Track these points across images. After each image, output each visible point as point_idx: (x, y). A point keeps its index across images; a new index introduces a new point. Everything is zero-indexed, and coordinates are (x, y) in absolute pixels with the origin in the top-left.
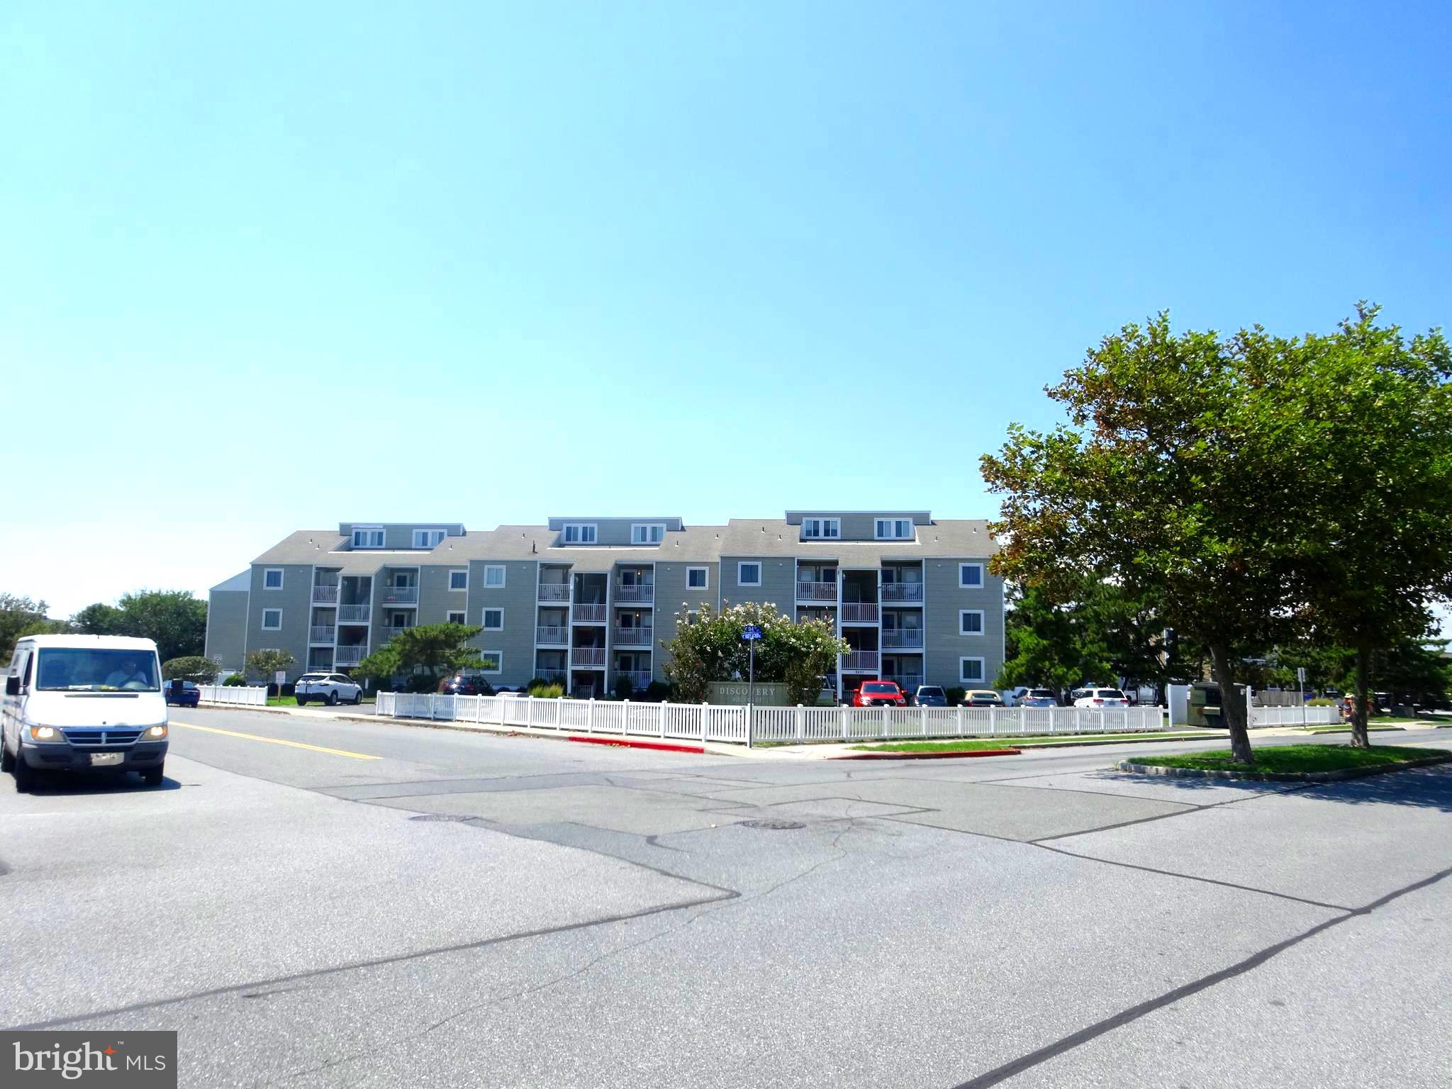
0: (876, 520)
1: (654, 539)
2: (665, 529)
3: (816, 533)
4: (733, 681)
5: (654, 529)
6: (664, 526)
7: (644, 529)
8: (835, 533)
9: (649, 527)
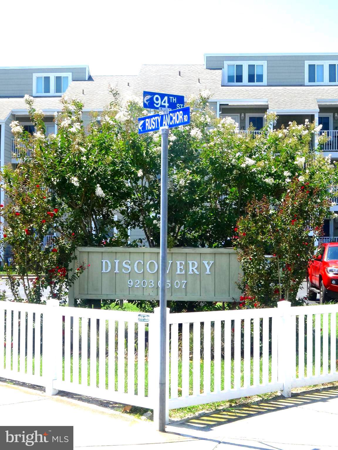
0: (307, 63)
1: (59, 89)
2: (70, 78)
3: (239, 79)
4: (131, 246)
5: (58, 79)
6: (69, 75)
7: (47, 79)
8: (260, 78)
9: (52, 77)
